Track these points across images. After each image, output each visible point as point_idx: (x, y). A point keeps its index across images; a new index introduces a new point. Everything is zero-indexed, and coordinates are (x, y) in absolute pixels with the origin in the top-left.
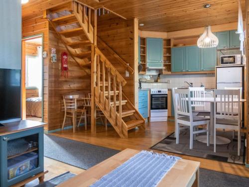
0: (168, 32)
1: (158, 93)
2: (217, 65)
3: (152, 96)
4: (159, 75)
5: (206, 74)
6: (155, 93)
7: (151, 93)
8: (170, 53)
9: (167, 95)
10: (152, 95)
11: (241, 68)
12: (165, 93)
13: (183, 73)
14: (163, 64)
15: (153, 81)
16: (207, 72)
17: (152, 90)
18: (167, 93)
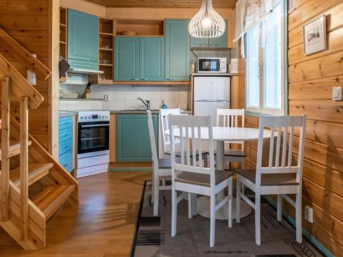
0: (107, 6)
1: (91, 120)
2: (195, 72)
3: (80, 127)
4: (89, 85)
5: (170, 86)
6: (87, 120)
7: (80, 120)
8: (111, 46)
9: (108, 122)
10: (80, 124)
11: (229, 78)
12: (105, 120)
13: (135, 83)
14: (98, 64)
15: (76, 96)
16: (173, 83)
17: (81, 114)
18: (108, 119)
